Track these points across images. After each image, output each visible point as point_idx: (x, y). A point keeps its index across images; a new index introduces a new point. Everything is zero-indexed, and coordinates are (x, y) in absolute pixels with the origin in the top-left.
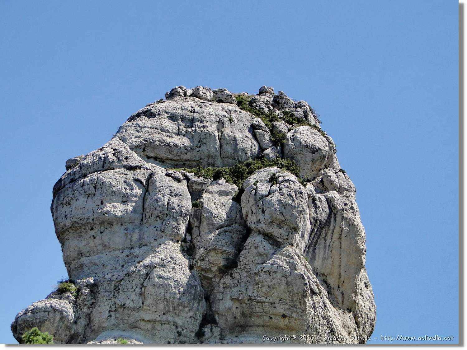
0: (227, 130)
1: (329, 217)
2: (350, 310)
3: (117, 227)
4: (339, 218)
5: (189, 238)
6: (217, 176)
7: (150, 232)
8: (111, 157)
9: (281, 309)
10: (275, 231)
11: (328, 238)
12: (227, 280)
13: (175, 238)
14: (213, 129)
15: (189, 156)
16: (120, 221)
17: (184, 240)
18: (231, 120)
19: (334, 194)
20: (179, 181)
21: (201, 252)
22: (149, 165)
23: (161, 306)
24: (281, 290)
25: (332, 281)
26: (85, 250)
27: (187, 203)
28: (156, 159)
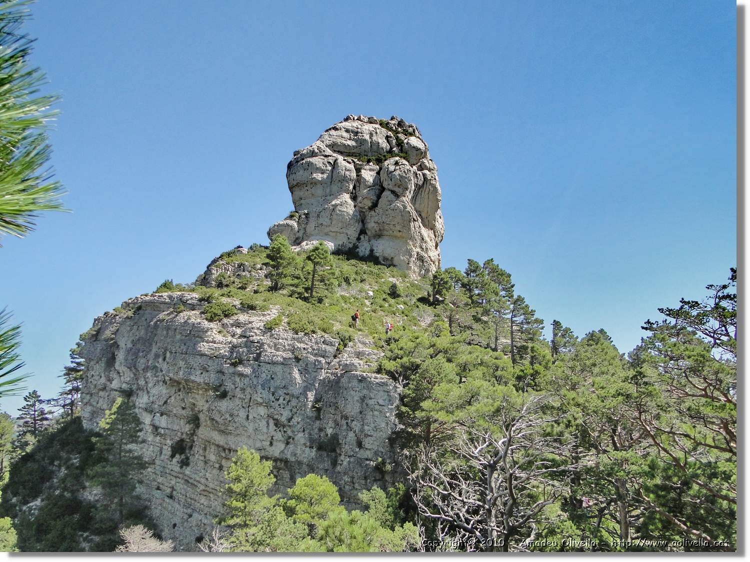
0: (374, 138)
1: (424, 183)
2: (432, 229)
3: (319, 186)
4: (428, 184)
5: (354, 192)
6: (369, 161)
7: (335, 188)
8: (316, 151)
9: (398, 228)
10: (396, 189)
11: (423, 194)
12: (373, 213)
13: (347, 192)
14: (367, 137)
15: (355, 151)
16: (321, 183)
17: (352, 193)
18: (376, 133)
19: (426, 172)
20: (350, 163)
21: (360, 199)
22: (335, 155)
23: (340, 225)
24: (398, 219)
25: (423, 215)
26: (303, 196)
27: (354, 175)
28: (339, 152)
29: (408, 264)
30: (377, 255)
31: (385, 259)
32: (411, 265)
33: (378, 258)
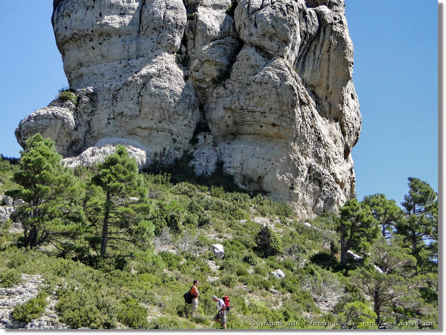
1: (319, 31)
2: (336, 121)
3: (115, 39)
4: (328, 32)
5: (184, 49)
7: (146, 44)
9: (271, 118)
10: (266, 43)
11: (318, 51)
12: (220, 90)
13: (170, 49)
16: (119, 33)
17: (180, 52)
19: (324, 9)
21: (195, 63)
23: (157, 114)
24: (272, 101)
25: (320, 92)
26: (84, 60)
27: (183, 16)
29: (292, 188)
30: (231, 171)
31: (247, 180)
32: (298, 190)
33: (231, 178)
